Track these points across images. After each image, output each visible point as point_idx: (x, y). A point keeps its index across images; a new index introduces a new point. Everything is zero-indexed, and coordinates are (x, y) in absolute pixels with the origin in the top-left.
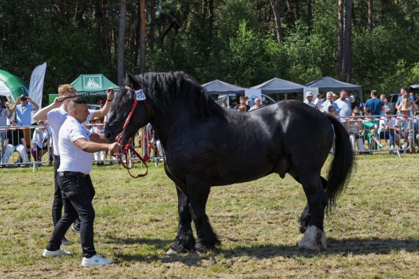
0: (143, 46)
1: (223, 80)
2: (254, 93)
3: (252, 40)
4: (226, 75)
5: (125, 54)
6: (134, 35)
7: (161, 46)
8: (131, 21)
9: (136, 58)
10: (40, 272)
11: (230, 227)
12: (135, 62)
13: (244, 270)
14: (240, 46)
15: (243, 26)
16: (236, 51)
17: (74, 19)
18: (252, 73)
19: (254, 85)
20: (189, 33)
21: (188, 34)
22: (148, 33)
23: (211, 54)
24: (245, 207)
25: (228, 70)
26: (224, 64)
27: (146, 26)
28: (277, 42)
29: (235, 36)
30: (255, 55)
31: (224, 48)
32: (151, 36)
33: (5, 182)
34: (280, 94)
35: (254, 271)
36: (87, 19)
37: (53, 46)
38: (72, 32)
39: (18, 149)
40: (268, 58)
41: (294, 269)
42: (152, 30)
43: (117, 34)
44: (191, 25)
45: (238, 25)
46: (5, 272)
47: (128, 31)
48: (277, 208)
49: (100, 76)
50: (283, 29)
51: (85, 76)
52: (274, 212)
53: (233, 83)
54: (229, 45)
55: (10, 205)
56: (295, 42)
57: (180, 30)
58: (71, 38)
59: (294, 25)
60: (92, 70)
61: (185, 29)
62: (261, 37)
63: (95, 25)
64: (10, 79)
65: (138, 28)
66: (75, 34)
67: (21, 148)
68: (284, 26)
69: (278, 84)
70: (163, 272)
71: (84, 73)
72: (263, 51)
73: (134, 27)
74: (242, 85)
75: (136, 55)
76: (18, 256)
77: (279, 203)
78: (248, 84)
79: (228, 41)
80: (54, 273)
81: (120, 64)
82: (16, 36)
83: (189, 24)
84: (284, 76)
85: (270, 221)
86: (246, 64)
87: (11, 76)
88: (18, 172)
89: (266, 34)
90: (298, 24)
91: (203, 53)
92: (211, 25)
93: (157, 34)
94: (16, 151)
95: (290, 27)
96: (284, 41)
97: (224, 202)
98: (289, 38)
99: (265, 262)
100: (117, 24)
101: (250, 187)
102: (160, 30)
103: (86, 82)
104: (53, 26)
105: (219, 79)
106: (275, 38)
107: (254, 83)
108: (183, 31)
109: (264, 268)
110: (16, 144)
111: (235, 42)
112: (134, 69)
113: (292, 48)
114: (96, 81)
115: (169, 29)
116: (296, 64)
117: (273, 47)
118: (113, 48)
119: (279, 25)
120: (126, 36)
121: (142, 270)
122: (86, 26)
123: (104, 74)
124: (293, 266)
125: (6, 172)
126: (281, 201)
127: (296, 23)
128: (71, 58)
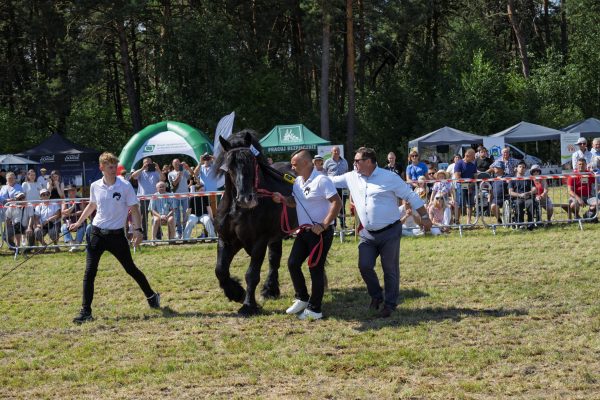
0: (351, 87)
1: (454, 127)
2: (496, 142)
3: (490, 75)
4: (457, 120)
5: (330, 99)
6: (339, 75)
7: (373, 87)
8: (335, 58)
9: (343, 103)
10: (231, 388)
11: (482, 325)
12: (342, 109)
13: (509, 389)
14: (475, 84)
15: (478, 57)
16: (470, 90)
17: (266, 57)
18: (492, 118)
19: (495, 132)
20: (408, 69)
21: (407, 71)
22: (356, 71)
23: (438, 95)
24: (499, 295)
25: (460, 114)
26: (455, 107)
27: (355, 62)
28: (522, 75)
29: (469, 71)
30: (495, 94)
31: (453, 86)
32: (359, 75)
33: (187, 263)
34: (528, 143)
35: (523, 391)
36: (282, 56)
37: (242, 92)
38: (265, 73)
39: (201, 220)
40: (510, 97)
41: (582, 389)
42: (362, 68)
43: (319, 75)
44: (411, 59)
45: (472, 57)
46: (188, 387)
47: (332, 70)
48: (542, 298)
49: (299, 126)
50: (529, 58)
51: (281, 128)
52: (540, 303)
53: (466, 130)
54: (460, 82)
55: (194, 294)
56: (545, 75)
57: (396, 66)
58: (263, 81)
59: (545, 53)
60: (290, 120)
61: (403, 64)
62: (500, 70)
63: (291, 65)
64: (191, 134)
65: (345, 66)
66: (268, 75)
67: (205, 219)
68: (531, 55)
69: (526, 130)
70: (396, 391)
71: (279, 123)
72: (504, 87)
73: (338, 64)
74: (478, 132)
75: (343, 98)
76: (203, 364)
77: (545, 290)
78: (487, 131)
79: (460, 77)
80: (251, 390)
81: (324, 111)
82: (198, 81)
83: (407, 58)
84: (533, 119)
85: (537, 316)
86: (482, 106)
87: (193, 130)
88: (202, 248)
89: (508, 66)
90: (550, 52)
91: (426, 94)
92: (436, 58)
93: (368, 73)
94: (199, 222)
95: (539, 56)
96: (532, 74)
97: (468, 289)
98: (539, 71)
99: (538, 378)
100: (319, 62)
101: (500, 267)
102: (370, 67)
103: (283, 135)
104: (242, 67)
105: (449, 125)
106: (519, 70)
107: (494, 130)
108: (401, 67)
109: (538, 387)
110: (199, 215)
111: (468, 78)
112: (341, 117)
113: (542, 83)
114: (295, 133)
115: (383, 65)
116: (549, 103)
117: (517, 83)
118: (314, 92)
119: (525, 54)
120: (329, 75)
121: (367, 388)
122: (281, 66)
123: (304, 124)
124: (579, 385)
125: (187, 250)
126: (547, 287)
127: (548, 50)
128: (264, 105)
